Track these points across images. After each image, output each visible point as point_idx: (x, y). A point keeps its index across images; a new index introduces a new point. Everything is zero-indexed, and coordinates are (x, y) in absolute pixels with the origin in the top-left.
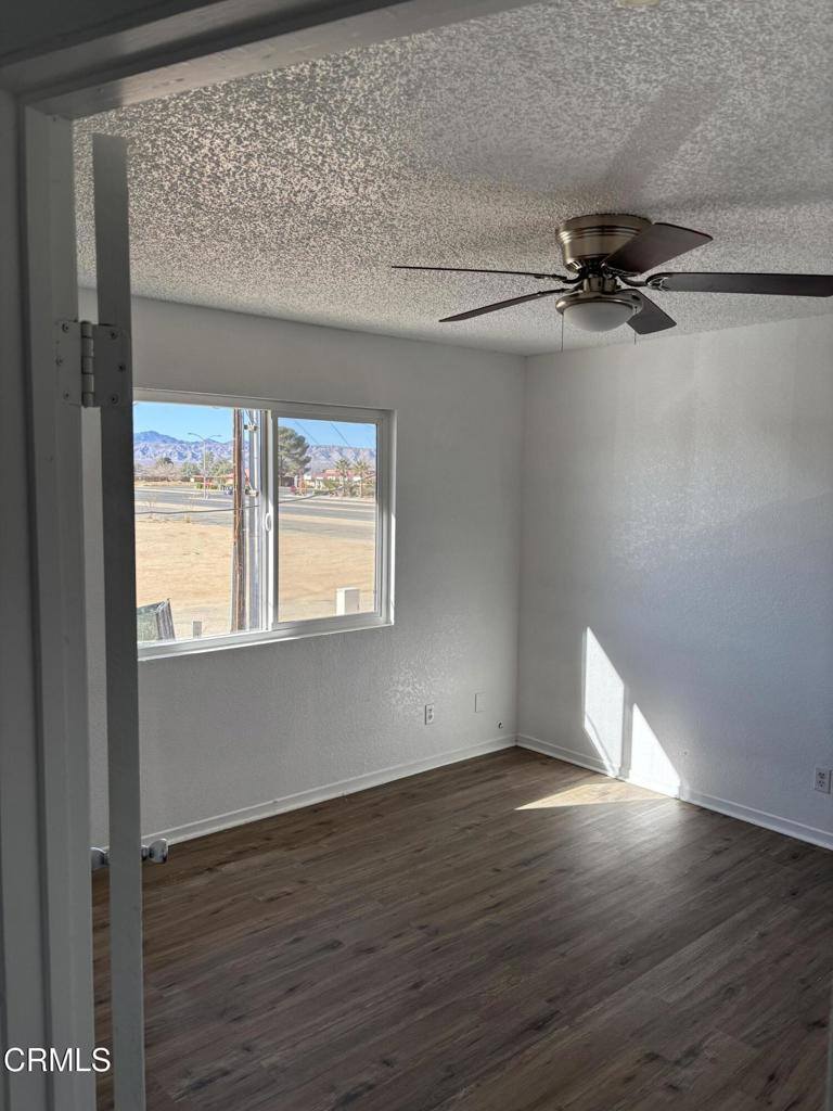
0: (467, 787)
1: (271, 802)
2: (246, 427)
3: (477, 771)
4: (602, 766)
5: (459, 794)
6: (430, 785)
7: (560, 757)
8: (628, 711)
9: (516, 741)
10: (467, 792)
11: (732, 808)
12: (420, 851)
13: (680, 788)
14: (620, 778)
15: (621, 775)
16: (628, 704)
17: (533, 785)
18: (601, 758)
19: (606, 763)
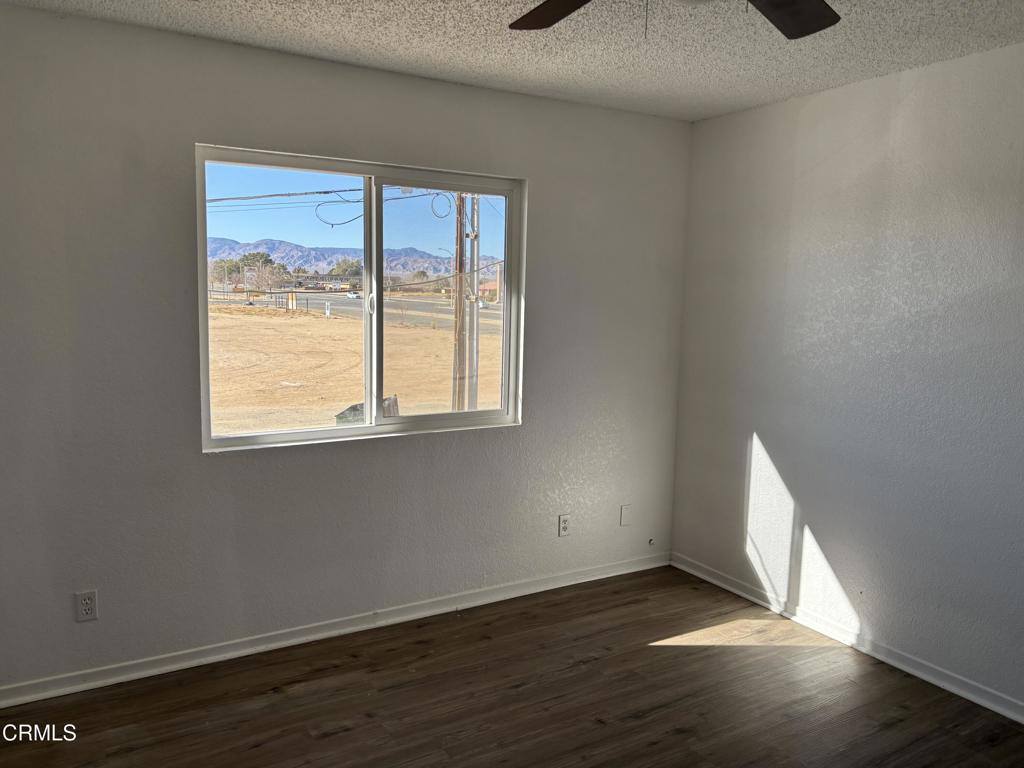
0: (595, 612)
1: (371, 613)
2: (467, 236)
3: (616, 593)
4: (764, 598)
5: (590, 618)
6: (556, 605)
7: (715, 582)
8: (797, 532)
9: (670, 560)
10: (596, 617)
11: (920, 666)
12: (517, 686)
13: (859, 636)
14: (785, 614)
15: (785, 611)
16: (798, 526)
17: (677, 613)
18: (764, 589)
19: (770, 595)
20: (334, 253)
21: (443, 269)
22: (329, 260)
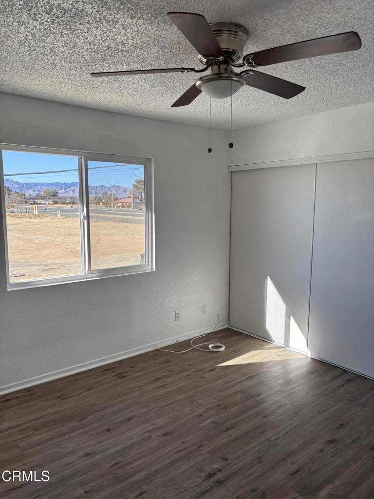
20: (36, 186)
21: (94, 192)
22: (34, 189)
